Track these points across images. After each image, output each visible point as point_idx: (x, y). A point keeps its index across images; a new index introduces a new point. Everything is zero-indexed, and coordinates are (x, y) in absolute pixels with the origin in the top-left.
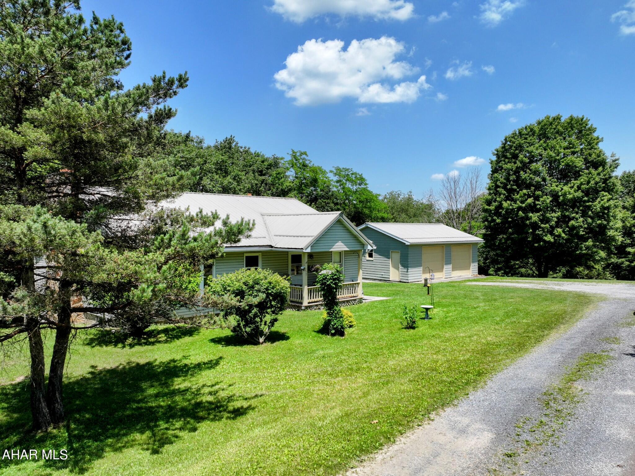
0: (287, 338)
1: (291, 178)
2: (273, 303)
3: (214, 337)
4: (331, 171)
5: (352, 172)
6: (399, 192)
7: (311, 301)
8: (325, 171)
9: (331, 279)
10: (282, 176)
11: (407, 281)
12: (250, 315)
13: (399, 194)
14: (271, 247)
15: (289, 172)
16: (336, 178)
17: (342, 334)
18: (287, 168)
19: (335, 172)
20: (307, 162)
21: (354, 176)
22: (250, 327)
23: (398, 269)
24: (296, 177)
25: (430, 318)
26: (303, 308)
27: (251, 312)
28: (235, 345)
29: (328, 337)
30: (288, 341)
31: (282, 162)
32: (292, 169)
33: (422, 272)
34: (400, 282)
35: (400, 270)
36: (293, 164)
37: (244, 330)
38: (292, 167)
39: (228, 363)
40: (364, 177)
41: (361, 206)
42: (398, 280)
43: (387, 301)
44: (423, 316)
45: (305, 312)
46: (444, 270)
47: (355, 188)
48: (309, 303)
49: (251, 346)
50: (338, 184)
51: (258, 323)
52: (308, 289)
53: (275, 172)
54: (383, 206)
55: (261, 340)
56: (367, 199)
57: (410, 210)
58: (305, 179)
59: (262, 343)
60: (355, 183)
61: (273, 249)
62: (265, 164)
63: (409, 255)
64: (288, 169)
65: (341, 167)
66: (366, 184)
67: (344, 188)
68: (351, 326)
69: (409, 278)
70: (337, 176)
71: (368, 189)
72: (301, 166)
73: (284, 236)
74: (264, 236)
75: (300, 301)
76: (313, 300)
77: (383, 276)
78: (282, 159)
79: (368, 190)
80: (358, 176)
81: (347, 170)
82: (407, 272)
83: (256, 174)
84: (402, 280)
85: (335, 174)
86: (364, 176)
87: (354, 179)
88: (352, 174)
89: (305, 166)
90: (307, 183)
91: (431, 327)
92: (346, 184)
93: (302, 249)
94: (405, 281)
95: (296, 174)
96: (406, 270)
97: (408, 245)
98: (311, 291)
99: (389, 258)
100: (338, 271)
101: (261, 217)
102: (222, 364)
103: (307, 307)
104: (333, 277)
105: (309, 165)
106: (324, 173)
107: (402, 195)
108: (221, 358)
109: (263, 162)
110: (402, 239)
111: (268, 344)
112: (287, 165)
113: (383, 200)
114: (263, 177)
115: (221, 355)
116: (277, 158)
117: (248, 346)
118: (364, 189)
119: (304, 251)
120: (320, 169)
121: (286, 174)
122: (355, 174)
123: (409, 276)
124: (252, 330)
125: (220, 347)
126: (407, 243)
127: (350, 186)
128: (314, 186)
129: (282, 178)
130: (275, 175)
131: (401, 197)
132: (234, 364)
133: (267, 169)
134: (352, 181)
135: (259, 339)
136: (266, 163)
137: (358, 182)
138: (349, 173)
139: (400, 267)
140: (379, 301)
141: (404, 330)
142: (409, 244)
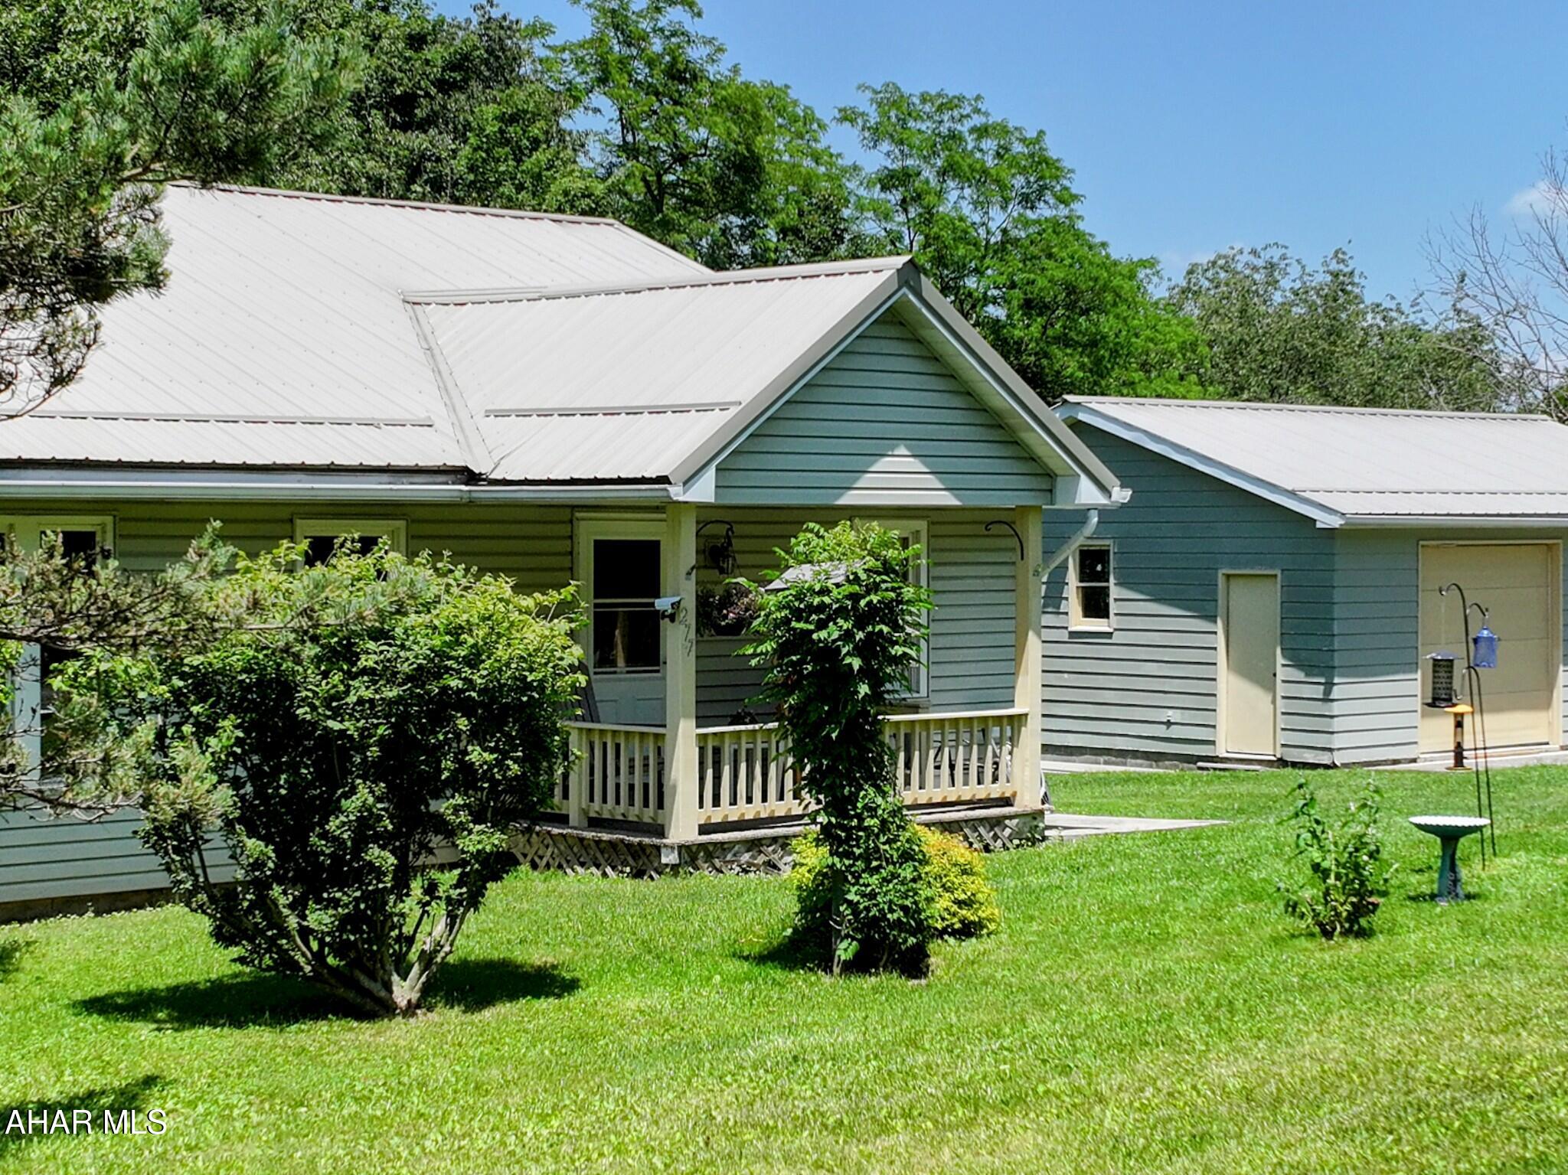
0: (570, 986)
1: (595, 149)
2: (476, 755)
3: (102, 991)
4: (848, 116)
5: (977, 120)
6: (1275, 254)
7: (717, 817)
8: (809, 118)
9: (842, 612)
10: (535, 131)
11: (1325, 759)
12: (333, 825)
13: (1271, 267)
14: (469, 476)
15: (578, 113)
16: (877, 160)
17: (914, 964)
18: (570, 87)
19: (874, 118)
20: (696, 54)
21: (989, 144)
22: (335, 903)
23: (1267, 682)
24: (630, 150)
25: (1469, 897)
26: (669, 858)
27: (338, 810)
28: (239, 1024)
29: (826, 980)
30: (571, 1000)
31: (540, 52)
32: (598, 99)
33: (1417, 704)
34: (1282, 763)
35: (1281, 690)
36: (603, 64)
37: (293, 922)
38: (603, 80)
39: (192, 1104)
40: (1053, 154)
41: (1035, 330)
42: (1267, 750)
43: (1196, 835)
44: (1425, 889)
45: (679, 882)
46: (1559, 694)
47: (998, 218)
48: (704, 829)
49: (337, 1025)
50: (895, 197)
51: (379, 874)
52: (703, 737)
53: (490, 110)
54: (1176, 334)
55: (404, 991)
56: (1071, 289)
57: (1347, 364)
58: (681, 159)
59: (410, 1010)
60: (1002, 186)
61: (480, 491)
62: (428, 53)
63: (1338, 595)
64: (574, 96)
65: (912, 88)
66: (1066, 199)
67: (928, 217)
68: (968, 930)
69: (1337, 741)
70: (885, 146)
71: (1081, 225)
72: (658, 79)
73: (545, 414)
74: (421, 415)
75: (648, 815)
76: (727, 812)
77: (1175, 732)
78: (539, 30)
79: (1078, 236)
80: (1018, 148)
81: (948, 104)
82: (1326, 699)
83: (377, 119)
84: (1293, 756)
85: (876, 134)
86: (1053, 150)
87: (990, 162)
88: (982, 132)
89: (681, 74)
90: (697, 188)
91: (1474, 930)
92: (940, 194)
93: (664, 480)
94: (1309, 757)
95: (627, 126)
96: (1318, 692)
97: (1331, 532)
98: (717, 751)
99: (1213, 619)
100: (887, 568)
101: (401, 316)
102: (154, 1108)
103: (691, 855)
104: (855, 598)
105: (711, 70)
106: (804, 125)
107: (1295, 271)
108: (149, 1081)
109: (417, 41)
110: (1292, 494)
111: (449, 1018)
112: (571, 72)
113: (1174, 307)
114: (417, 140)
115: (145, 1068)
116: (507, 27)
117: (323, 1026)
118: (1056, 225)
119: (676, 492)
120: (777, 99)
121: (565, 124)
122: (1003, 130)
123: (1337, 724)
124: (344, 921)
125: (143, 1030)
126: (1324, 520)
127: (966, 209)
128: (741, 207)
129: (536, 144)
130: (491, 129)
131: (1285, 283)
132: (231, 1107)
133: (445, 86)
134: (980, 178)
135: (388, 987)
136: (435, 53)
137: (1019, 181)
138: (964, 128)
139: (1283, 671)
140: (1148, 834)
141: (1303, 942)
142: (1336, 522)
